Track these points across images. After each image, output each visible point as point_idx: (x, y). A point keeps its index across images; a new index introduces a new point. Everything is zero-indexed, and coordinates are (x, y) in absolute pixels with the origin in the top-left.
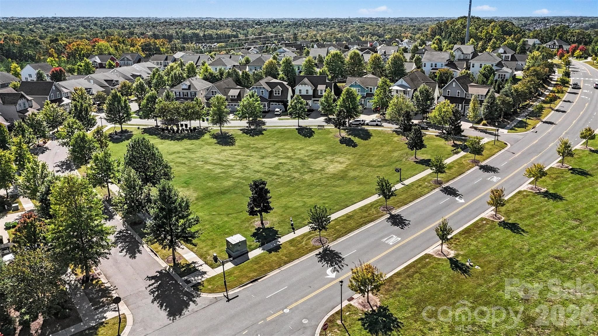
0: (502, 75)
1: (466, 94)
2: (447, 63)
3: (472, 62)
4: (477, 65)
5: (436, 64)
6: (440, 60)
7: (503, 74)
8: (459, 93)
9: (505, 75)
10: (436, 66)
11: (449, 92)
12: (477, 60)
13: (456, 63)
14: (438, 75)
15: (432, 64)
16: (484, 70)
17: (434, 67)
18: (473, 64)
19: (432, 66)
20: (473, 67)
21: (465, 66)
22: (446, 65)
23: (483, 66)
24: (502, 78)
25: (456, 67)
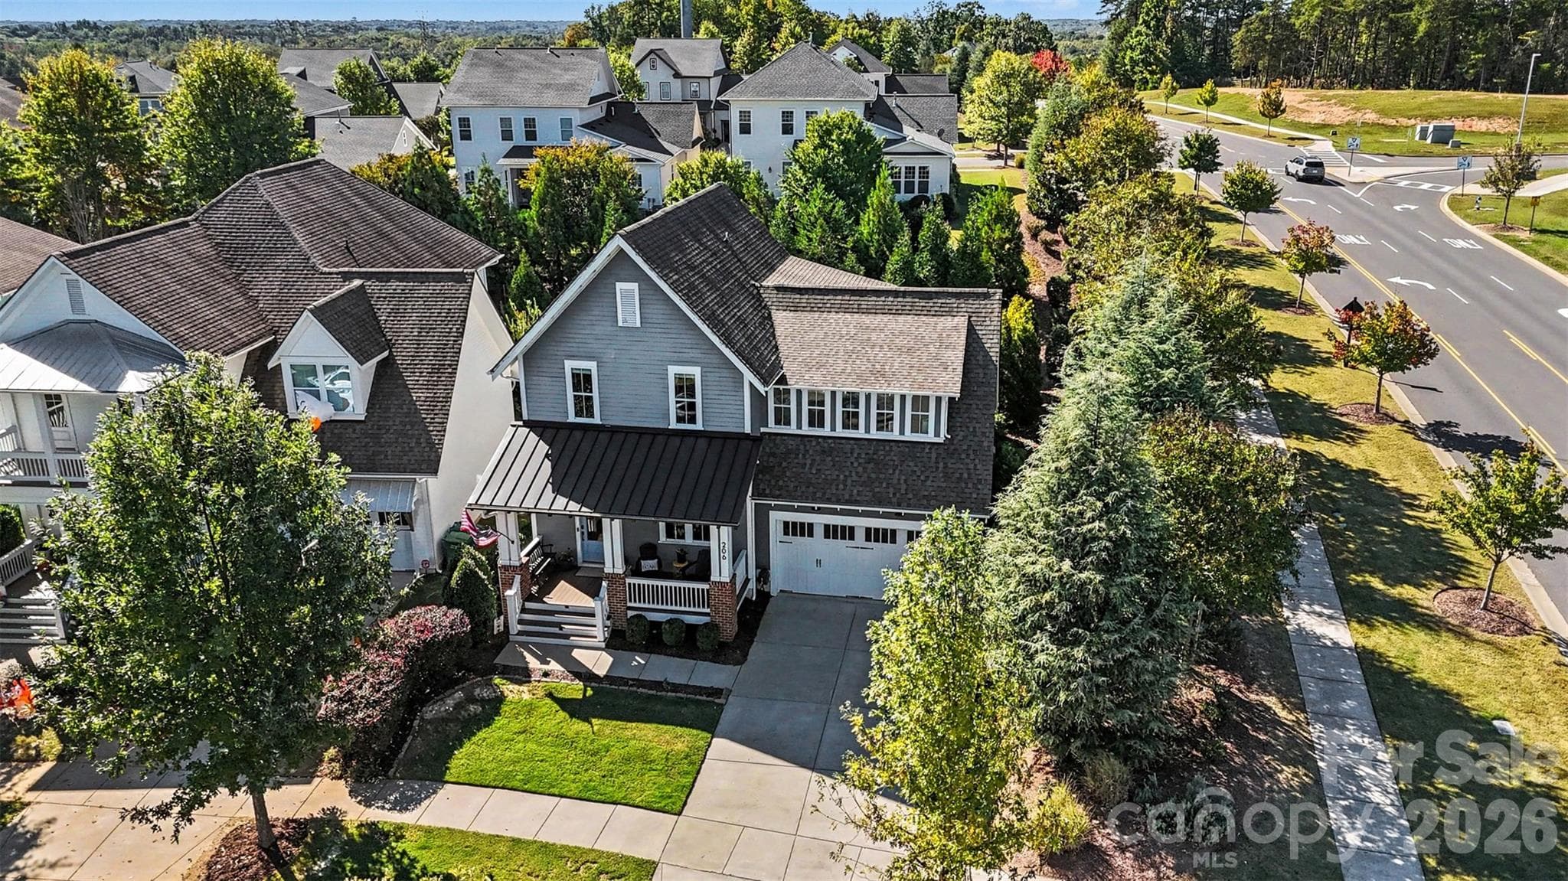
0: (910, 170)
1: (759, 400)
2: (598, 112)
3: (738, 100)
4: (766, 116)
5: (530, 123)
6: (550, 98)
7: (917, 163)
8: (685, 387)
9: (924, 171)
10: (531, 135)
11: (582, 381)
12: (771, 90)
13: (649, 115)
14: (536, 187)
15: (506, 122)
16: (823, 145)
17: (519, 139)
18: (745, 115)
19: (507, 135)
20: (745, 129)
21: (697, 132)
22: (591, 126)
23: (799, 121)
24: (909, 188)
25: (645, 136)
